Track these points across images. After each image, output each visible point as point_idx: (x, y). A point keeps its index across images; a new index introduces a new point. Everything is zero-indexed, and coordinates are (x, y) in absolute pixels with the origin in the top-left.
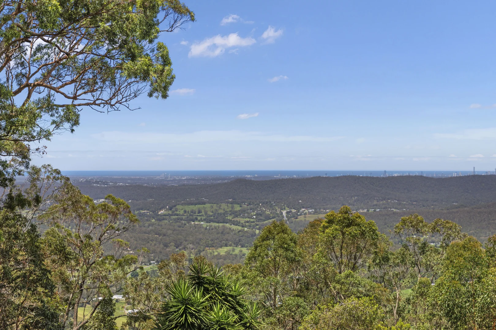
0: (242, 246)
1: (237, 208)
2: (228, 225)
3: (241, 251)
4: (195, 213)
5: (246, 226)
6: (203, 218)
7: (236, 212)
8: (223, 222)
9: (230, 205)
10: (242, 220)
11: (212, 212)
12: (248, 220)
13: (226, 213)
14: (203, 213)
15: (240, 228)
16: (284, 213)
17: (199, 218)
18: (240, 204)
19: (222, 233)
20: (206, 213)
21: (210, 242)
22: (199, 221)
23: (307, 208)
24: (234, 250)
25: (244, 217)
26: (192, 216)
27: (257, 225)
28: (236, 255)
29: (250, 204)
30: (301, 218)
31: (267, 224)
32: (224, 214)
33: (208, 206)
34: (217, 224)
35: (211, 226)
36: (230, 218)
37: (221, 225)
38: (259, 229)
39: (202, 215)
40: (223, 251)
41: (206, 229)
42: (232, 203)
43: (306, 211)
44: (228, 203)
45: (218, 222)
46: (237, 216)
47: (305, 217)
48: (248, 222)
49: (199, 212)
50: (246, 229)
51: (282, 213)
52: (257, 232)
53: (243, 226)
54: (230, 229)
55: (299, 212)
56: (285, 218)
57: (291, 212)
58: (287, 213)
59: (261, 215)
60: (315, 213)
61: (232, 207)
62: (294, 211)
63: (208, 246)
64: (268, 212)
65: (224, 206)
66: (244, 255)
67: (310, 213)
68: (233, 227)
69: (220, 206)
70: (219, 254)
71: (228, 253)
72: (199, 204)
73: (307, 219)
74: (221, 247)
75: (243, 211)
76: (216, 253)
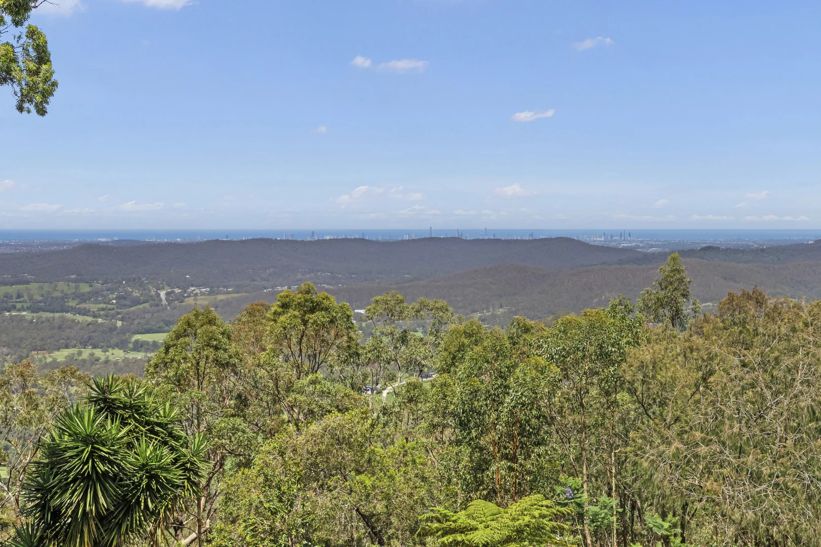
0: (95, 347)
1: (85, 288)
2: (69, 315)
3: (92, 355)
4: (11, 298)
5: (100, 316)
6: (25, 305)
7: (83, 294)
8: (62, 311)
9: (73, 285)
10: (94, 307)
11: (42, 296)
12: (104, 306)
13: (65, 297)
14: (26, 298)
15: (90, 319)
16: (163, 294)
17: (19, 306)
18: (89, 282)
19: (60, 328)
20: (31, 299)
21: (39, 343)
22: (19, 310)
23: (198, 286)
24: (80, 353)
25: (97, 302)
26: (6, 302)
27: (119, 313)
28: (84, 361)
29: (105, 282)
30: (190, 301)
31: (134, 311)
32: (62, 298)
33: (34, 286)
34: (51, 315)
35: (40, 317)
36: (72, 304)
37: (57, 315)
38: (122, 320)
39: (24, 302)
40: (61, 355)
41: (31, 322)
42: (75, 281)
43: (198, 291)
44: (69, 280)
45: (53, 312)
46: (85, 301)
47: (195, 300)
48: (103, 309)
49: (19, 296)
50: (100, 320)
51: (159, 295)
52: (119, 324)
53: (95, 316)
54: (73, 321)
55: (185, 292)
56: (164, 302)
57: (173, 292)
58: (168, 294)
59: (125, 298)
60: (211, 293)
61: (77, 288)
62: (177, 291)
63: (35, 350)
64: (136, 294)
65: (61, 285)
66: (97, 360)
67: (202, 294)
68: (79, 318)
69: (56, 286)
70: (55, 360)
71: (71, 358)
72: (19, 283)
73: (199, 302)
74: (58, 349)
75: (96, 293)
76: (49, 360)
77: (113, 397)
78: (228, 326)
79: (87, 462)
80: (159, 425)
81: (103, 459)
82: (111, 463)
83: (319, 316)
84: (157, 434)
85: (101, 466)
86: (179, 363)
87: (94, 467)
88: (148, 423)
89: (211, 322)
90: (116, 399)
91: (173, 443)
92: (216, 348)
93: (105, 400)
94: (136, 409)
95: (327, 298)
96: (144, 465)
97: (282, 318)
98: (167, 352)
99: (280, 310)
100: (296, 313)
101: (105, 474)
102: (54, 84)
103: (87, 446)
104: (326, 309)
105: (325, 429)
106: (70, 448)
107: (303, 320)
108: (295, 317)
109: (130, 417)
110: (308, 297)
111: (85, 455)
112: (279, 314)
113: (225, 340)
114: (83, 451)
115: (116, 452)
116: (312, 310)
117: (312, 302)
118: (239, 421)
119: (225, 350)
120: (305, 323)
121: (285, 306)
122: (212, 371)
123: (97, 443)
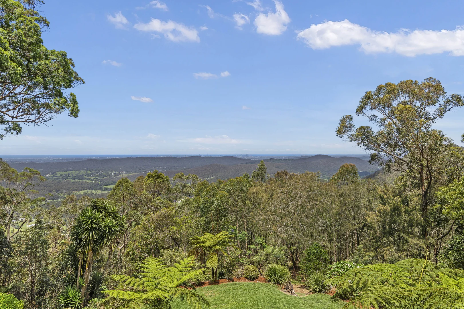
0: (92, 190)
1: (89, 172)
2: (84, 180)
3: (91, 192)
4: (66, 175)
5: (94, 180)
6: (71, 178)
7: (89, 174)
8: (82, 179)
9: (85, 171)
10: (92, 178)
11: (76, 175)
12: (95, 177)
13: (83, 175)
14: (71, 175)
15: (91, 181)
16: (113, 174)
17: (69, 178)
18: (90, 170)
19: (81, 184)
20: (72, 175)
21: (75, 189)
22: (69, 179)
23: (123, 171)
24: (88, 192)
25: (93, 176)
26: (65, 177)
27: (99, 180)
28: (89, 194)
29: (95, 170)
30: (121, 176)
31: (104, 179)
32: (82, 175)
33: (73, 172)
34: (79, 180)
35: (75, 181)
36: (85, 177)
37: (81, 180)
38: (100, 181)
39: (71, 176)
40: (82, 192)
41: (73, 183)
42: (86, 170)
43: (123, 173)
44: (84, 170)
45: (79, 179)
46: (89, 176)
47: (123, 175)
48: (95, 178)
49: (69, 175)
50: (94, 182)
51: (112, 174)
52: (100, 183)
53: (92, 181)
54: (86, 182)
55: (119, 173)
56: (113, 176)
57: (116, 173)
58: (114, 174)
59: (101, 175)
60: (127, 173)
61: (87, 172)
62: (117, 173)
63: (74, 191)
64: (105, 174)
65: (82, 171)
66: (93, 194)
67: (125, 173)
68: (87, 181)
69: (80, 172)
70: (80, 194)
71: (85, 193)
72: (69, 171)
73: (124, 176)
74: (81, 191)
75: (92, 174)
76: (78, 194)
77: (98, 205)
78: (132, 183)
79: (90, 225)
80: (112, 213)
81: (95, 224)
82: (97, 224)
83: (159, 180)
84: (111, 215)
85: (94, 226)
86: (118, 195)
87: (92, 226)
88: (108, 212)
89: (127, 182)
90: (98, 206)
91: (116, 218)
92: (129, 190)
93: (95, 206)
94: (105, 208)
95: (162, 175)
96: (107, 225)
97: (148, 181)
98: (114, 191)
99: (148, 178)
100: (153, 179)
101: (95, 228)
102: (79, 111)
103: (90, 220)
104: (161, 178)
105: (161, 213)
106: (84, 221)
107: (154, 181)
108: (152, 180)
109: (103, 211)
110: (156, 174)
111: (89, 222)
112: (148, 179)
113: (131, 187)
114: (88, 221)
115: (99, 221)
116: (157, 178)
117: (157, 176)
118: (136, 211)
119: (132, 190)
120: (155, 182)
121: (149, 177)
122: (128, 197)
123: (93, 219)
